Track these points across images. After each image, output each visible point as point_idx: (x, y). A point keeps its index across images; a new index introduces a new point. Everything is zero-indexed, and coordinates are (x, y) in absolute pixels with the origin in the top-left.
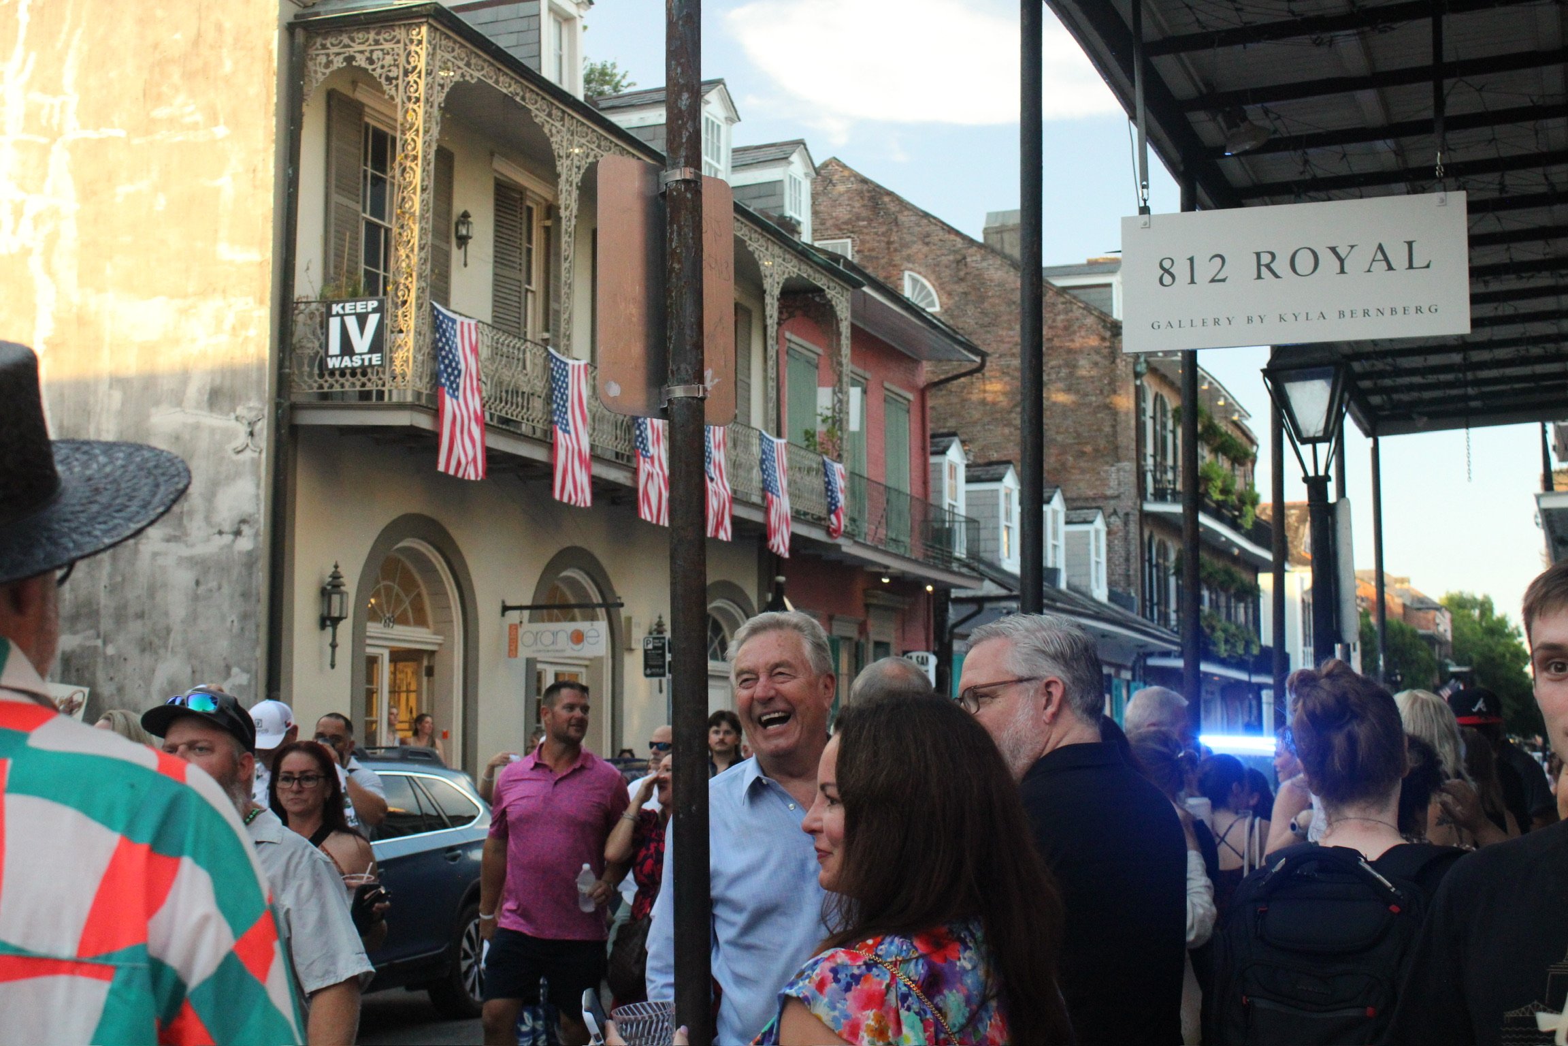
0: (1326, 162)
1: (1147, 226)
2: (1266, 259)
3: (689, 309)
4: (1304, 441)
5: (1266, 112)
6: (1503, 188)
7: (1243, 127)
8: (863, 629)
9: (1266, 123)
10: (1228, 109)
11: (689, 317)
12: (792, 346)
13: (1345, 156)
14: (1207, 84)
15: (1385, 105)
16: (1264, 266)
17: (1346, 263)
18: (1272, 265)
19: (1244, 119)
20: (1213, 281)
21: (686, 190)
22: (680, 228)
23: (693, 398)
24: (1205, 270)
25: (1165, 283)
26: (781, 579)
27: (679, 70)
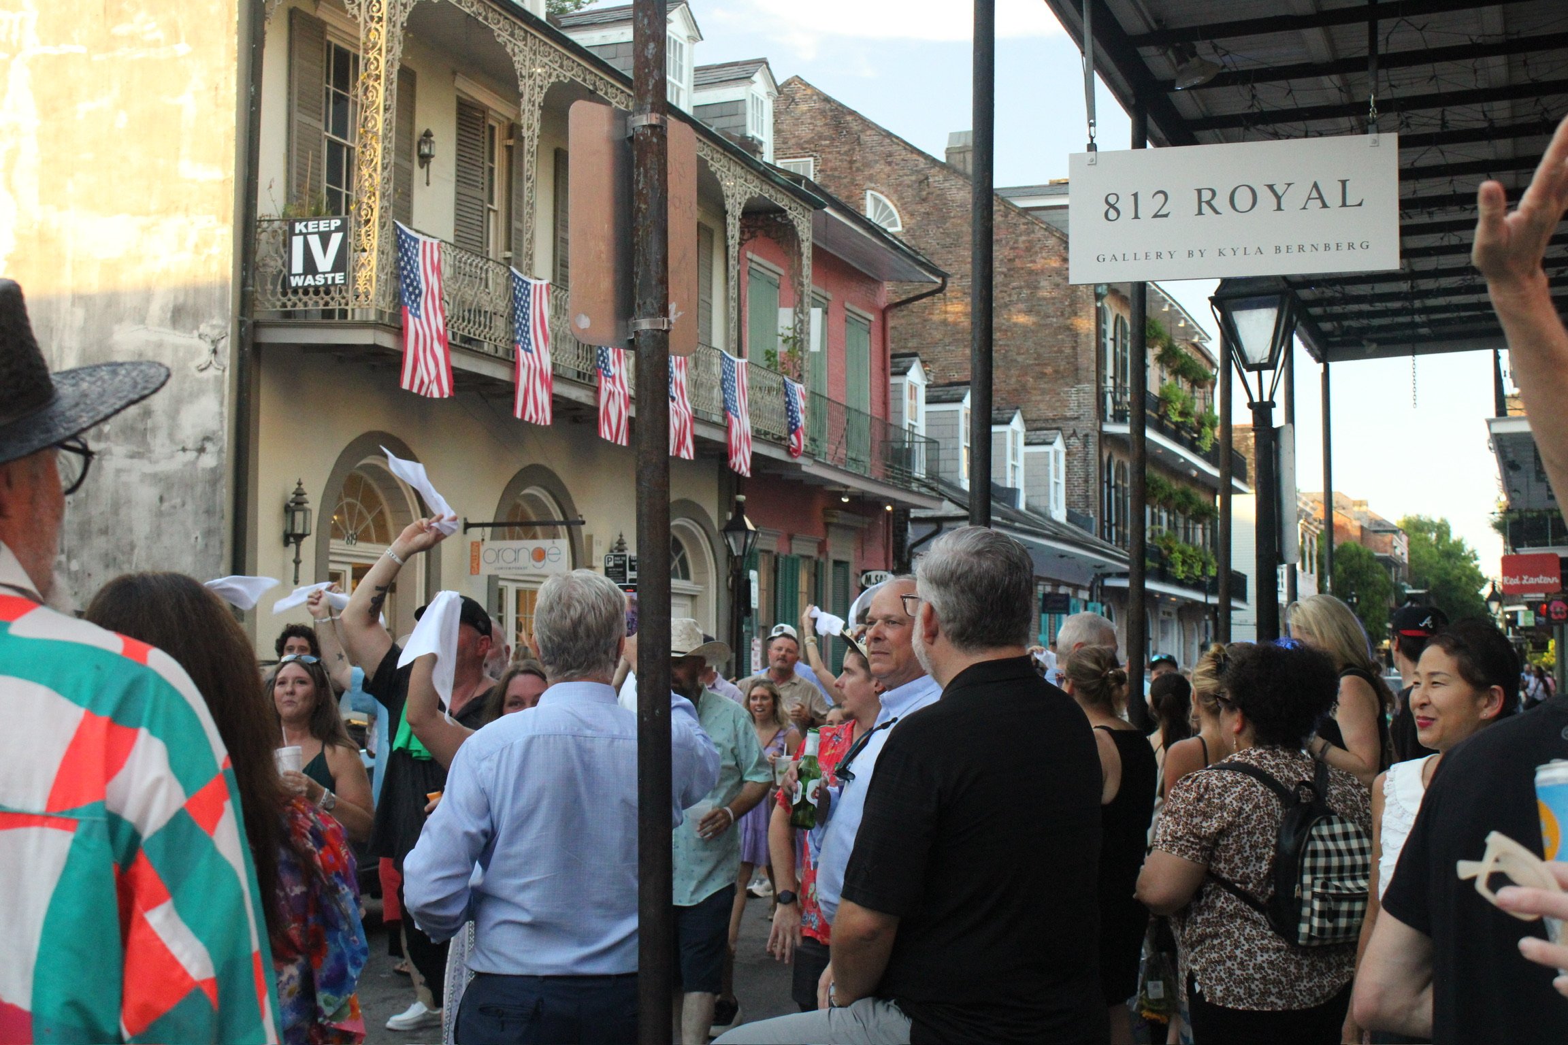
0: (1273, 96)
1: (1093, 163)
2: (1206, 196)
3: (655, 246)
4: (1251, 368)
5: (1215, 48)
6: (1444, 123)
7: (1194, 61)
8: (822, 547)
9: (1215, 59)
10: (1178, 45)
11: (654, 256)
12: (754, 266)
13: (1290, 91)
14: (1158, 21)
15: (1331, 41)
16: (1205, 202)
17: (1283, 200)
18: (1213, 202)
19: (1194, 54)
20: (1156, 216)
21: (652, 134)
22: (646, 172)
23: (658, 330)
24: (1149, 205)
25: (1110, 216)
26: (742, 498)
27: (646, 21)
